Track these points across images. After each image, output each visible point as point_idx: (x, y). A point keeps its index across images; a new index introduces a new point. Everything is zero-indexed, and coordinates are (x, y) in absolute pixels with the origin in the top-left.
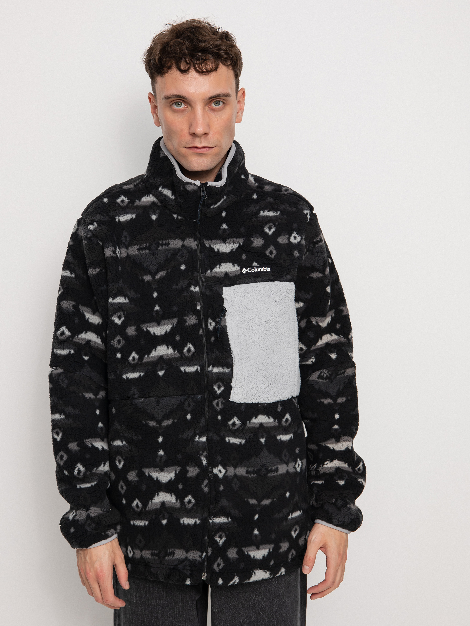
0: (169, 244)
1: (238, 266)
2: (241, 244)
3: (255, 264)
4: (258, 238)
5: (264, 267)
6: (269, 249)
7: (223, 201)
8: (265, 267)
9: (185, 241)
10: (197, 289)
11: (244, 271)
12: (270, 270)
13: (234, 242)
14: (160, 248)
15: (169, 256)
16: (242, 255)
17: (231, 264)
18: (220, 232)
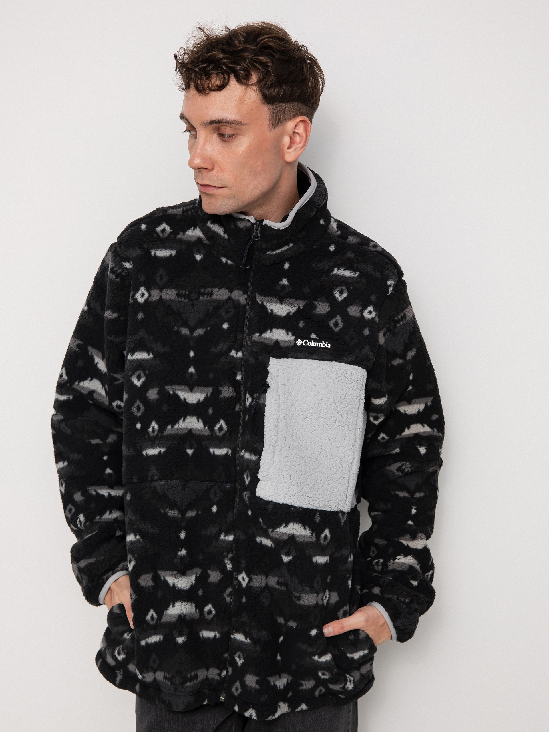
0: (212, 294)
1: (293, 335)
2: (301, 307)
3: (313, 336)
4: (323, 303)
5: (323, 342)
6: (334, 319)
7: (288, 249)
8: (325, 342)
9: (233, 293)
10: (240, 354)
11: (299, 342)
12: (330, 347)
13: (292, 304)
14: (202, 298)
15: (210, 310)
16: (299, 322)
17: (284, 331)
18: (278, 287)
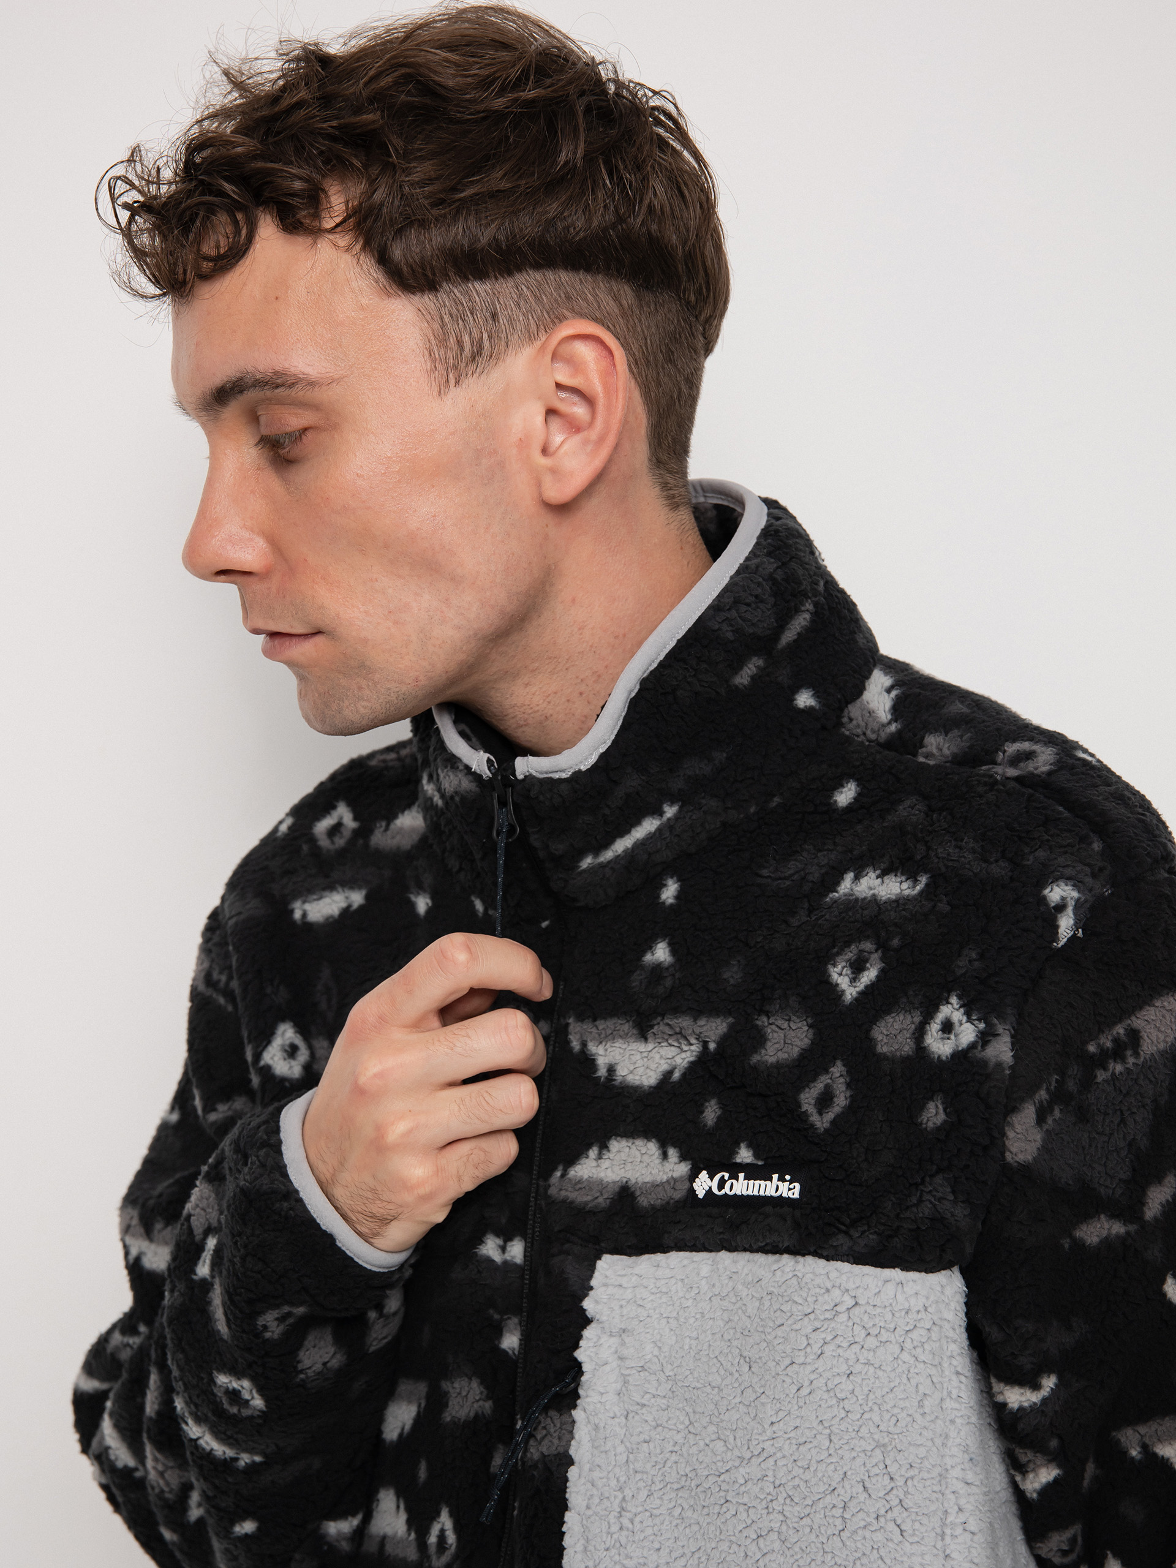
1: (683, 1158)
3: (745, 1155)
4: (788, 1019)
5: (775, 1177)
6: (823, 1078)
10: (516, 1251)
11: (703, 1184)
12: (796, 1195)
13: (681, 1035)
16: (702, 1105)
17: (651, 1147)
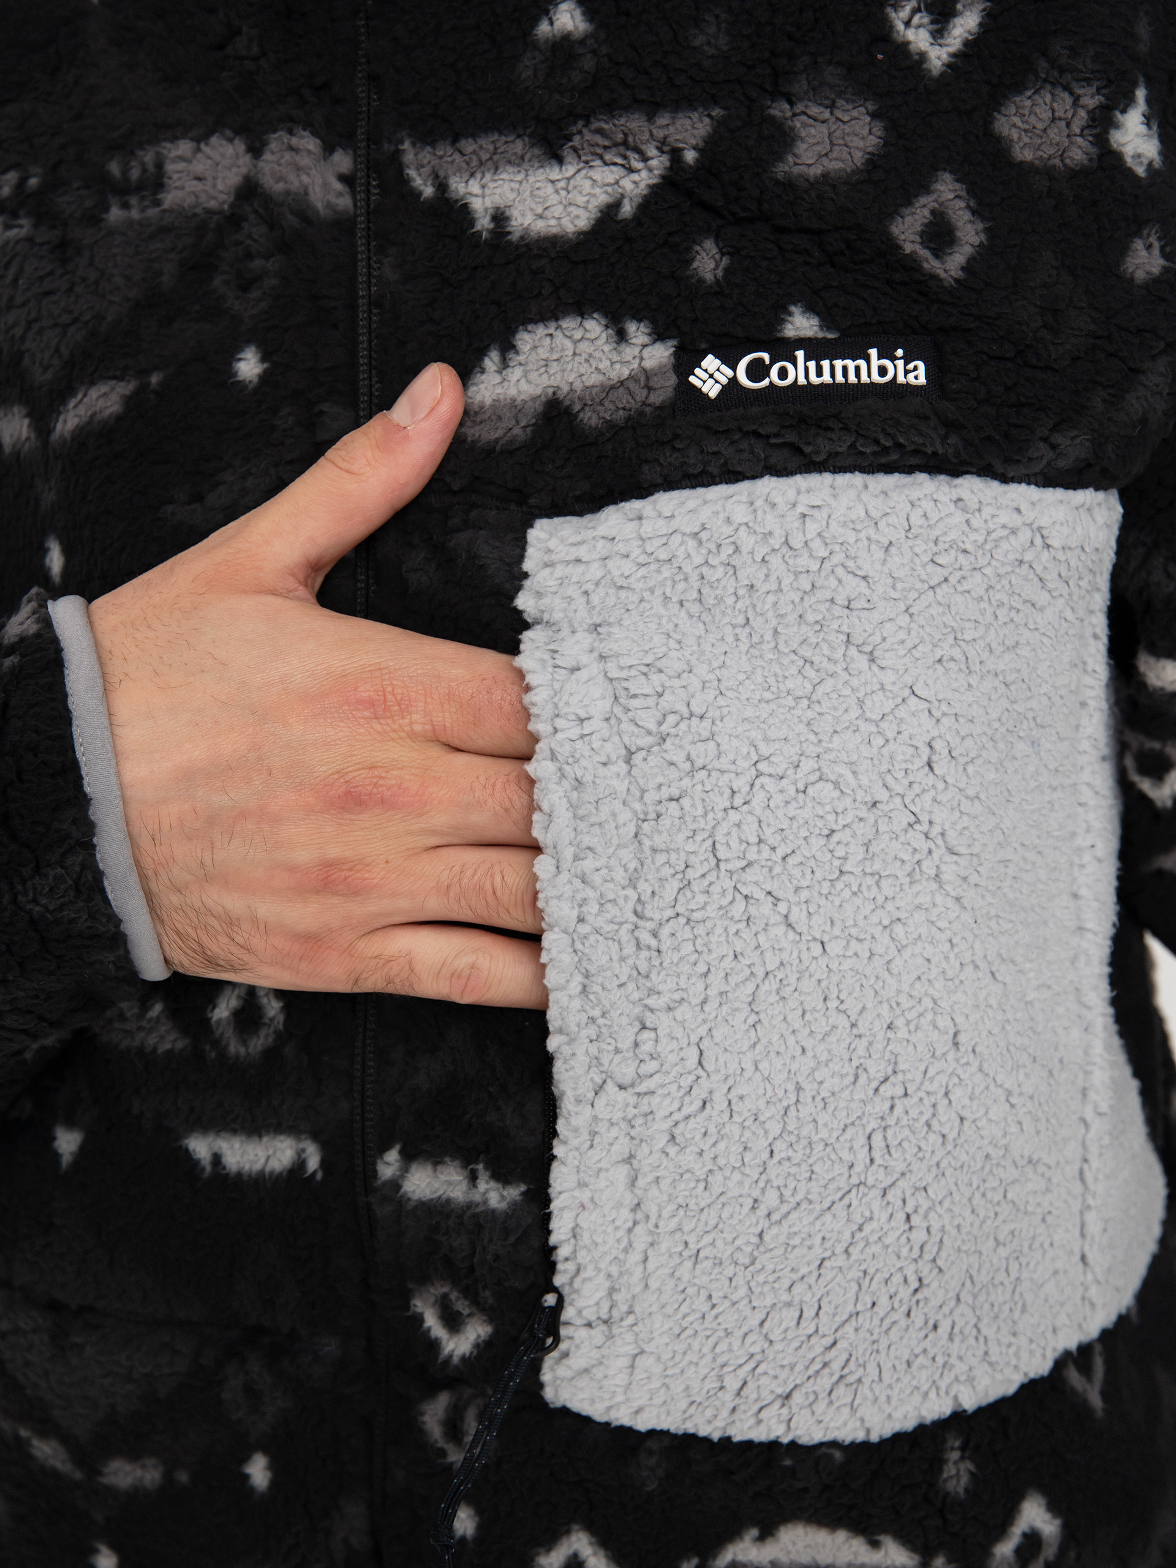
0: (156, 182)
2: (690, 156)
3: (801, 324)
4: (832, 107)
5: (873, 352)
6: (923, 200)
8: (886, 353)
9: (267, 156)
12: (922, 380)
13: (627, 146)
14: (115, 214)
15: (165, 278)
16: (689, 249)
17: (594, 327)
18: (527, 68)
